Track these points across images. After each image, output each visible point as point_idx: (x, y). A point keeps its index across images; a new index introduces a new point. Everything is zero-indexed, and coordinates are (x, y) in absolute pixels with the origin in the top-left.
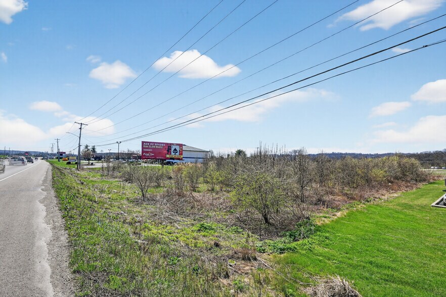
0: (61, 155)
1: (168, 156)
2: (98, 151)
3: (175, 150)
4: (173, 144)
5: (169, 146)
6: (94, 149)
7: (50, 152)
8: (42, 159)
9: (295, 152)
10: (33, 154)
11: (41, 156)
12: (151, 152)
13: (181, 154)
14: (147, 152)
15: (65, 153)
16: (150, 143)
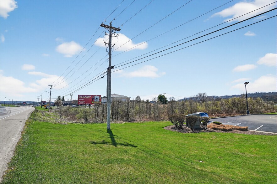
0: (44, 103)
1: (92, 102)
2: (66, 100)
3: (97, 98)
4: (95, 95)
5: (93, 97)
6: (63, 98)
7: (37, 101)
8: (33, 106)
9: (200, 94)
10: (28, 103)
11: (32, 104)
12: (83, 100)
13: (100, 100)
14: (81, 101)
15: (46, 102)
16: (82, 95)
